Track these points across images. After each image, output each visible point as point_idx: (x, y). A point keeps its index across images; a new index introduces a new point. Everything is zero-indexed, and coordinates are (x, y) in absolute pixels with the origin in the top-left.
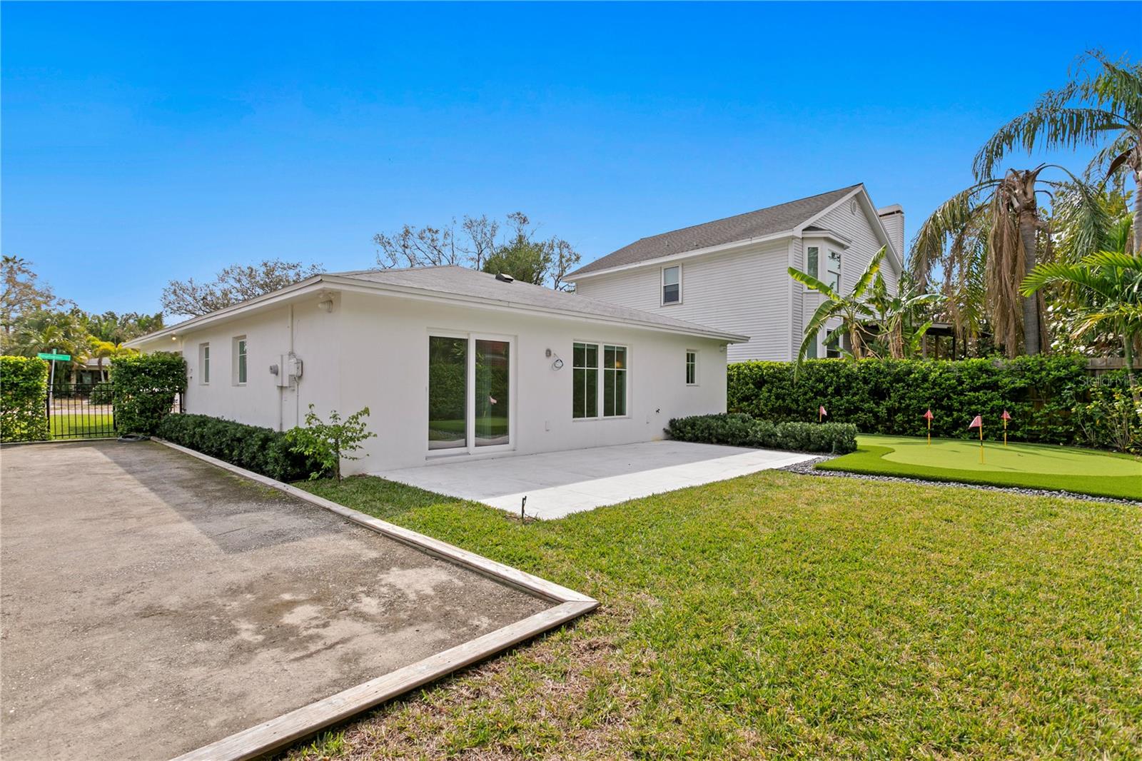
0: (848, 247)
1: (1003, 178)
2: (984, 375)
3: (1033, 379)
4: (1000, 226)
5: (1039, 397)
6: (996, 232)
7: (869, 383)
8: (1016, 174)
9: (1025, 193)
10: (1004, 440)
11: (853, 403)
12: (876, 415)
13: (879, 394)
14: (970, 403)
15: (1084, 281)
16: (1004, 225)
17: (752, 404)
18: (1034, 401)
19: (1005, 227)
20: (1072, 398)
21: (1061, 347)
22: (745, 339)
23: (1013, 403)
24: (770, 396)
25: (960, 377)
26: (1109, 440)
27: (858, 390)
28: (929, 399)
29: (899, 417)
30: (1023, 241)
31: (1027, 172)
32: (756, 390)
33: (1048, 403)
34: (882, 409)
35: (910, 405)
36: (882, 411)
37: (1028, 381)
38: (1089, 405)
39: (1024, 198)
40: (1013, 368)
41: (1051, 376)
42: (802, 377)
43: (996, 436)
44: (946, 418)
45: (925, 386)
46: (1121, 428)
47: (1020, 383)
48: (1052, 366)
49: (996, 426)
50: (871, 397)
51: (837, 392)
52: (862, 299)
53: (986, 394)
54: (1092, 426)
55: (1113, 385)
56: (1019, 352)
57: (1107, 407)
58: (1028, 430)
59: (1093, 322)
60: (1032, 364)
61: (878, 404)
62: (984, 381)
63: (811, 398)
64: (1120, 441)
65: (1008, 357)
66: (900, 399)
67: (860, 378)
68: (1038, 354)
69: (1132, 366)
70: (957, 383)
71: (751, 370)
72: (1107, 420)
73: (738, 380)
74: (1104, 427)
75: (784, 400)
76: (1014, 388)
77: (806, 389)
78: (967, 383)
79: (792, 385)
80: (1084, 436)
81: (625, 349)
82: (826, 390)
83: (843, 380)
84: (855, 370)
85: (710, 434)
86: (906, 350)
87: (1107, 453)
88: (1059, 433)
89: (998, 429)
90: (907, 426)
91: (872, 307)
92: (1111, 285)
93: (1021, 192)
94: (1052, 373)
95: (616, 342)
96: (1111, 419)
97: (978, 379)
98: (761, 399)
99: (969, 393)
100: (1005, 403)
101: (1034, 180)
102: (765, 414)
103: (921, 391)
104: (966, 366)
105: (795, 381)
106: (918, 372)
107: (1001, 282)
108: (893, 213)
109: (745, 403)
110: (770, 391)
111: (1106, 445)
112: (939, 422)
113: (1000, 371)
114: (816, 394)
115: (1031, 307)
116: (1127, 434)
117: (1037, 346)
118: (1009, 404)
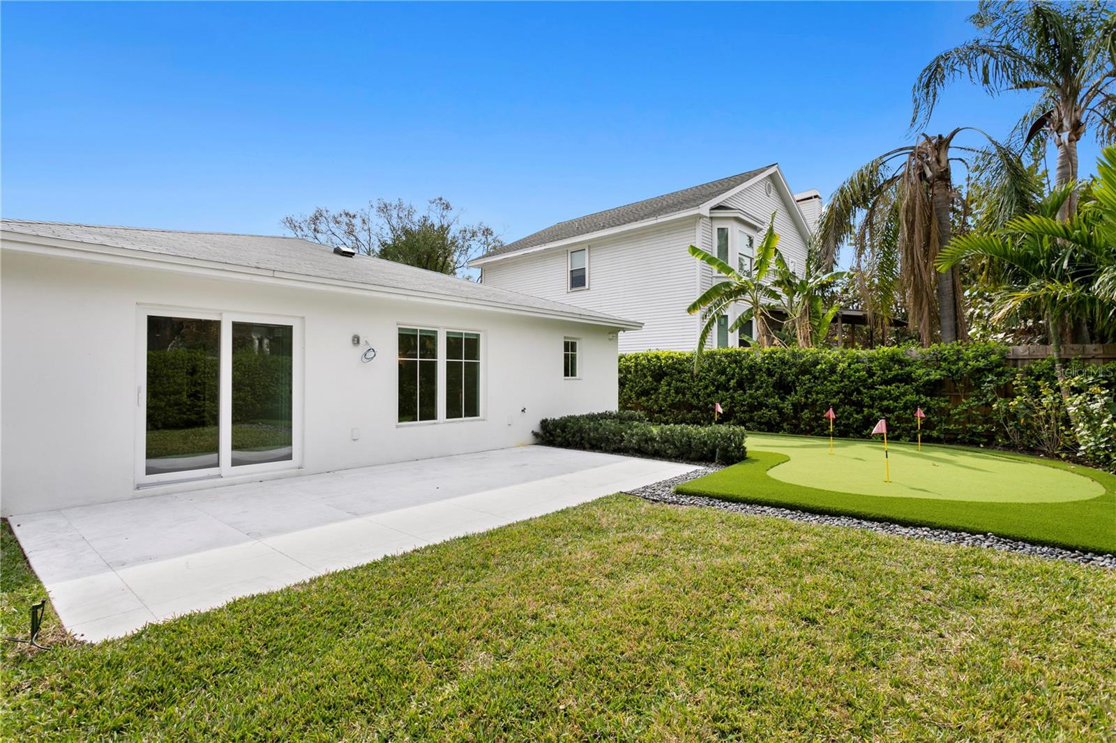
0: (761, 229)
1: (914, 145)
2: (896, 366)
3: (949, 370)
4: (913, 199)
5: (957, 391)
6: (908, 205)
7: (774, 376)
8: (929, 140)
9: (938, 161)
10: (917, 441)
11: (757, 398)
12: (780, 411)
13: (784, 387)
14: (882, 398)
15: (1005, 256)
16: (916, 197)
17: (651, 399)
18: (950, 396)
19: (917, 198)
20: (993, 393)
21: (978, 335)
22: (639, 326)
23: (928, 398)
24: (669, 390)
25: (870, 368)
26: (1035, 442)
27: (762, 384)
28: (838, 393)
29: (806, 414)
30: (937, 215)
31: (940, 137)
32: (655, 384)
33: (967, 397)
34: (788, 405)
35: (817, 401)
36: (787, 406)
37: (944, 373)
38: (1013, 401)
39: (938, 167)
40: (928, 358)
41: (969, 367)
42: (703, 368)
43: (910, 437)
44: (855, 416)
45: (833, 378)
46: (1048, 428)
47: (935, 375)
48: (971, 355)
49: (910, 425)
50: (776, 391)
51: (740, 385)
52: (767, 281)
53: (898, 387)
54: (1016, 425)
55: (1038, 378)
56: (935, 339)
57: (1032, 403)
58: (945, 429)
59: (1016, 302)
60: (949, 352)
61: (783, 399)
62: (896, 373)
63: (712, 393)
64: (1047, 443)
65: (922, 345)
66: (807, 393)
67: (764, 370)
68: (955, 342)
69: (1059, 355)
70: (867, 375)
71: (649, 360)
72: (1032, 418)
73: (636, 371)
74: (1029, 426)
75: (684, 394)
76: (929, 381)
77: (707, 382)
78: (877, 375)
79: (692, 377)
80: (1007, 437)
81: (478, 335)
82: (728, 383)
83: (745, 372)
84: (759, 360)
85: (582, 438)
86: (813, 338)
87: (1035, 460)
88: (979, 432)
89: (912, 428)
90: (814, 424)
91: (779, 291)
92: (1036, 260)
93: (934, 159)
94: (970, 363)
95: (464, 327)
96: (1037, 417)
97: (890, 370)
98: (660, 393)
99: (881, 387)
100: (920, 398)
101: (947, 147)
102: (664, 411)
103: (829, 384)
104: (876, 355)
105: (695, 372)
106: (825, 363)
107: (913, 261)
108: (811, 198)
109: (644, 398)
110: (669, 384)
111: (1031, 448)
112: (849, 419)
113: (914, 361)
114: (718, 388)
115: (947, 289)
116: (1055, 434)
117: (953, 333)
118: (924, 399)
